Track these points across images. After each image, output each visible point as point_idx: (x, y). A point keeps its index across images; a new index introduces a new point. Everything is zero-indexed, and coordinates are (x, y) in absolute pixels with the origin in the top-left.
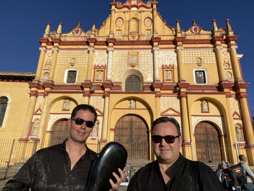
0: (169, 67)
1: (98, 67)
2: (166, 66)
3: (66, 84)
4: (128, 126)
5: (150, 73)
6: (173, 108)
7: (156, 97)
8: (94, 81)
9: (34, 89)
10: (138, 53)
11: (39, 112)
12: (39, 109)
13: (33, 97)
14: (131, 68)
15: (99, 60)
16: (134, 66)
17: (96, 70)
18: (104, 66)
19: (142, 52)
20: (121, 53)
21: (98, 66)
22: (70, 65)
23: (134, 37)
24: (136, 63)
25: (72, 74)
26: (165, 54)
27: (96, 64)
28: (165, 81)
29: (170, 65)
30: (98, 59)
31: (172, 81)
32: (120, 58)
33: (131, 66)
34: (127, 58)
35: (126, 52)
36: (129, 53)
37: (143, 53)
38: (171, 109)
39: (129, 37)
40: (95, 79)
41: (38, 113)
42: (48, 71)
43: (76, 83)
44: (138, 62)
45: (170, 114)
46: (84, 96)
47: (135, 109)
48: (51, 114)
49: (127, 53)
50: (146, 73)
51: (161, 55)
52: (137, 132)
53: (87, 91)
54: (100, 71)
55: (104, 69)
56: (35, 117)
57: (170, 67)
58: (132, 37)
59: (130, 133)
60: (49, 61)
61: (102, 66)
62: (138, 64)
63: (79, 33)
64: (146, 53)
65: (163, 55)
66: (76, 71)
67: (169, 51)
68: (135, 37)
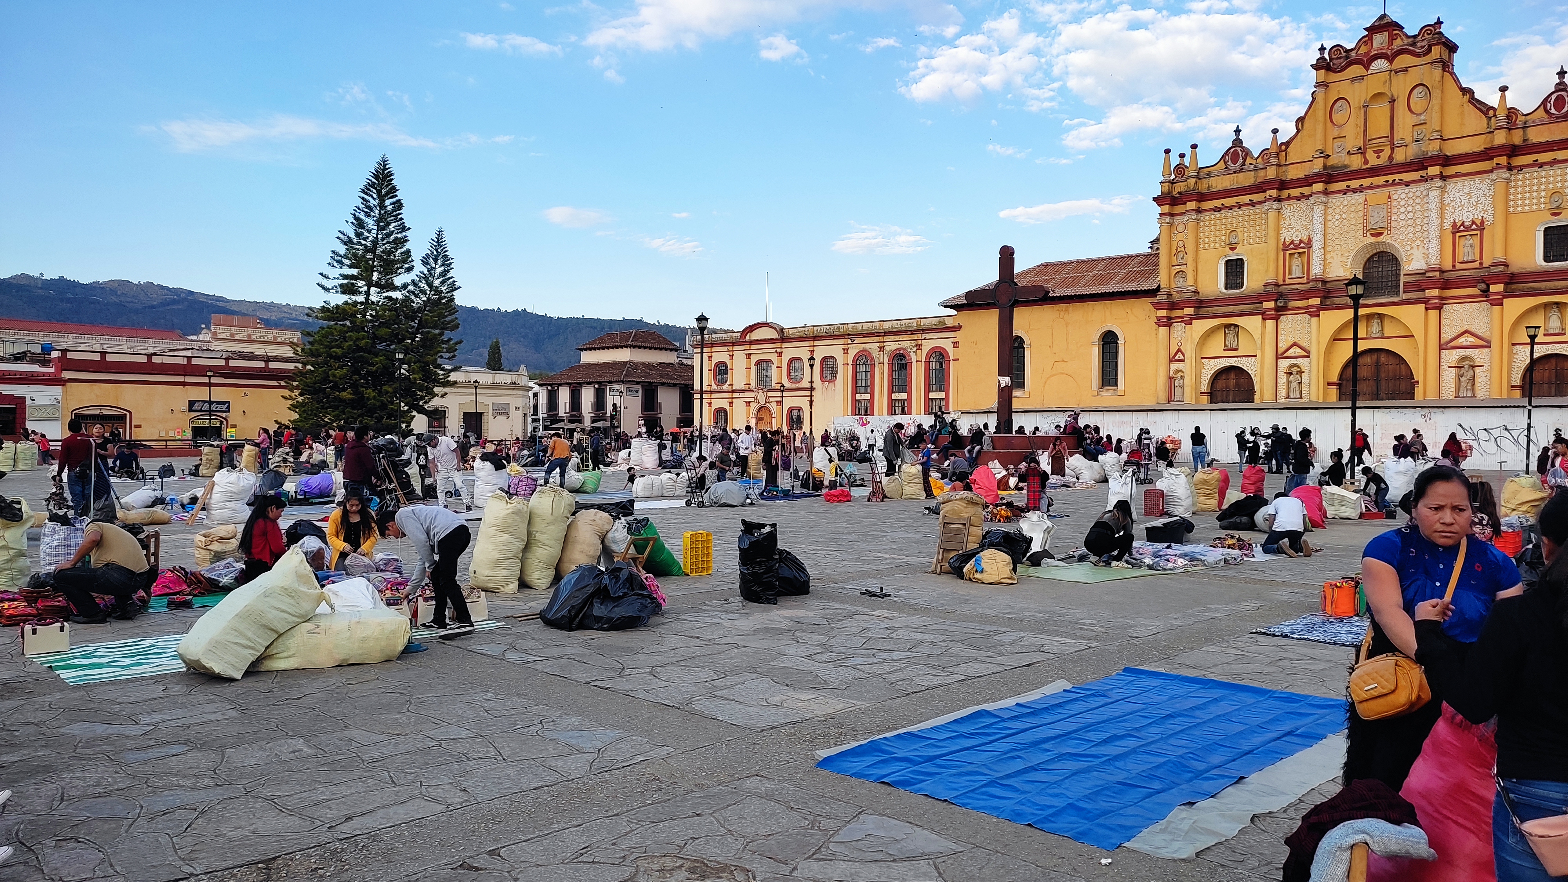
0: (1471, 226)
1: (1292, 246)
2: (1463, 224)
3: (1225, 294)
4: (1369, 375)
5: (1421, 248)
6: (1473, 330)
7: (1427, 309)
8: (1284, 281)
9: (1163, 313)
10: (1389, 197)
11: (1179, 356)
12: (1179, 350)
13: (1163, 330)
14: (1373, 240)
15: (1292, 228)
16: (1381, 234)
17: (1288, 252)
18: (1306, 241)
19: (1399, 192)
20: (1345, 203)
21: (1292, 242)
22: (1227, 248)
23: (1378, 152)
24: (1385, 225)
25: (1234, 269)
26: (1461, 193)
27: (1287, 240)
28: (1458, 266)
29: (1473, 223)
30: (1290, 224)
31: (1476, 265)
32: (1344, 216)
33: (1372, 235)
34: (1361, 214)
35: (1359, 197)
36: (1366, 200)
37: (1403, 196)
38: (1466, 332)
39: (1367, 156)
40: (1287, 277)
41: (1177, 358)
42: (1183, 268)
43: (1244, 287)
44: (1390, 221)
45: (1465, 344)
46: (1264, 319)
47: (1382, 338)
48: (1202, 358)
49: (1362, 200)
50: (1409, 247)
51: (1452, 196)
52: (1391, 385)
53: (1270, 309)
54: (1296, 255)
55: (1306, 250)
56: (1174, 366)
57: (1474, 227)
58: (1375, 152)
59: (1375, 388)
60: (1181, 243)
61: (1301, 241)
62: (1389, 228)
63: (1241, 160)
64: (1411, 195)
65: (1457, 195)
66: (1242, 260)
67: (1472, 183)
68: (1383, 150)
